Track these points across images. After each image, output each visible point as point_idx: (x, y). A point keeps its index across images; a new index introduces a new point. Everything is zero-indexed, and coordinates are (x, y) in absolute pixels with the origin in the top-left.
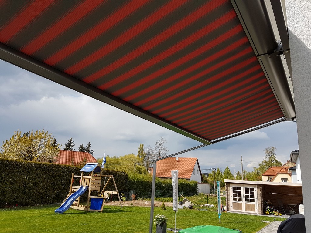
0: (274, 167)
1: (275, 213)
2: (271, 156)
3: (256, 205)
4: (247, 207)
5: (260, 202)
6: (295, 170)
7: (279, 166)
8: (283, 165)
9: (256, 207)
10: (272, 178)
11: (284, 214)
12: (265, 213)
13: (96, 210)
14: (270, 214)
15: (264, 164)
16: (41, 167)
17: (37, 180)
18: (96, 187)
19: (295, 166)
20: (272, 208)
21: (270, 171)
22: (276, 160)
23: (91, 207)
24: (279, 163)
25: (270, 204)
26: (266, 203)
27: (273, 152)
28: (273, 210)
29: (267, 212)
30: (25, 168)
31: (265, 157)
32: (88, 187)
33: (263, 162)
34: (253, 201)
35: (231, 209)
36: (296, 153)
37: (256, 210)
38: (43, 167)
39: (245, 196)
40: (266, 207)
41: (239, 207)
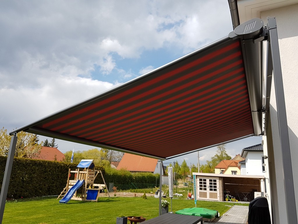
0: (225, 161)
1: (233, 200)
2: (222, 150)
3: (218, 194)
4: (211, 196)
5: (221, 191)
6: (245, 164)
7: (229, 159)
8: (232, 159)
9: (218, 195)
10: (223, 171)
11: (239, 201)
12: (225, 200)
13: (92, 200)
14: (229, 200)
15: (216, 157)
16: (36, 164)
17: (33, 175)
18: (90, 180)
19: (245, 160)
20: (230, 196)
21: (222, 164)
22: (226, 154)
23: (88, 198)
24: (229, 157)
25: (229, 193)
26: (226, 192)
27: (224, 147)
28: (231, 198)
29: (227, 199)
30: (24, 164)
31: (217, 151)
32: (84, 181)
33: (215, 156)
34: (215, 190)
35: (198, 198)
36: (246, 149)
37: (218, 197)
38: (37, 163)
39: (209, 186)
40: (226, 195)
41: (205, 195)
